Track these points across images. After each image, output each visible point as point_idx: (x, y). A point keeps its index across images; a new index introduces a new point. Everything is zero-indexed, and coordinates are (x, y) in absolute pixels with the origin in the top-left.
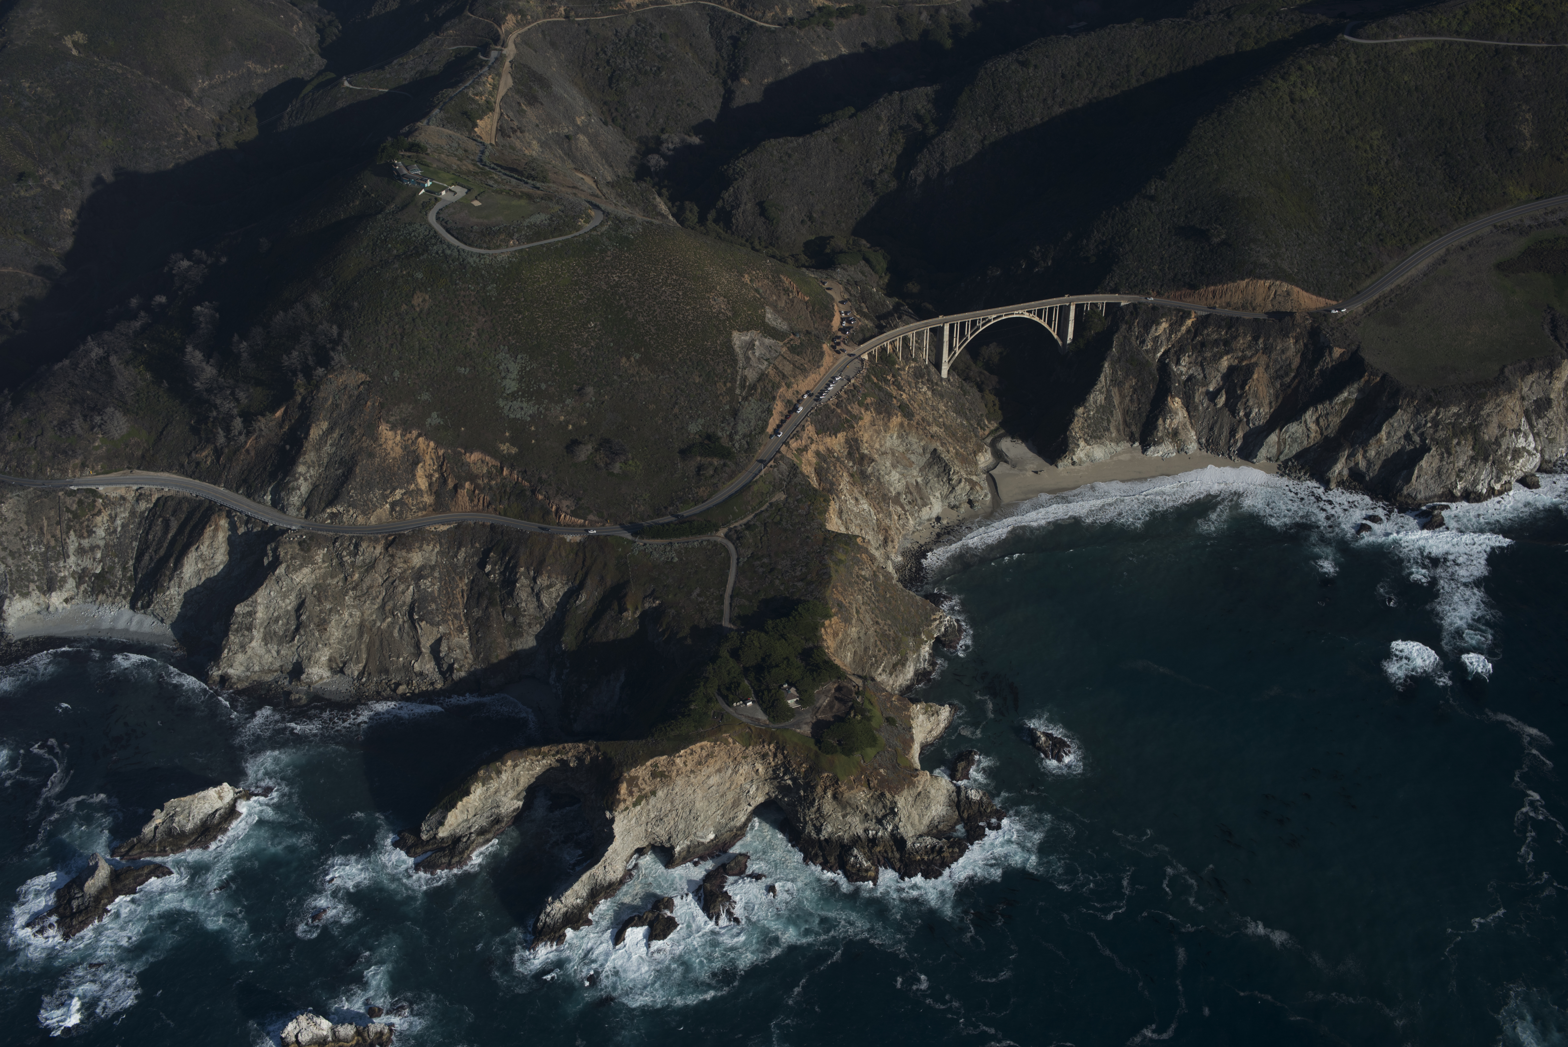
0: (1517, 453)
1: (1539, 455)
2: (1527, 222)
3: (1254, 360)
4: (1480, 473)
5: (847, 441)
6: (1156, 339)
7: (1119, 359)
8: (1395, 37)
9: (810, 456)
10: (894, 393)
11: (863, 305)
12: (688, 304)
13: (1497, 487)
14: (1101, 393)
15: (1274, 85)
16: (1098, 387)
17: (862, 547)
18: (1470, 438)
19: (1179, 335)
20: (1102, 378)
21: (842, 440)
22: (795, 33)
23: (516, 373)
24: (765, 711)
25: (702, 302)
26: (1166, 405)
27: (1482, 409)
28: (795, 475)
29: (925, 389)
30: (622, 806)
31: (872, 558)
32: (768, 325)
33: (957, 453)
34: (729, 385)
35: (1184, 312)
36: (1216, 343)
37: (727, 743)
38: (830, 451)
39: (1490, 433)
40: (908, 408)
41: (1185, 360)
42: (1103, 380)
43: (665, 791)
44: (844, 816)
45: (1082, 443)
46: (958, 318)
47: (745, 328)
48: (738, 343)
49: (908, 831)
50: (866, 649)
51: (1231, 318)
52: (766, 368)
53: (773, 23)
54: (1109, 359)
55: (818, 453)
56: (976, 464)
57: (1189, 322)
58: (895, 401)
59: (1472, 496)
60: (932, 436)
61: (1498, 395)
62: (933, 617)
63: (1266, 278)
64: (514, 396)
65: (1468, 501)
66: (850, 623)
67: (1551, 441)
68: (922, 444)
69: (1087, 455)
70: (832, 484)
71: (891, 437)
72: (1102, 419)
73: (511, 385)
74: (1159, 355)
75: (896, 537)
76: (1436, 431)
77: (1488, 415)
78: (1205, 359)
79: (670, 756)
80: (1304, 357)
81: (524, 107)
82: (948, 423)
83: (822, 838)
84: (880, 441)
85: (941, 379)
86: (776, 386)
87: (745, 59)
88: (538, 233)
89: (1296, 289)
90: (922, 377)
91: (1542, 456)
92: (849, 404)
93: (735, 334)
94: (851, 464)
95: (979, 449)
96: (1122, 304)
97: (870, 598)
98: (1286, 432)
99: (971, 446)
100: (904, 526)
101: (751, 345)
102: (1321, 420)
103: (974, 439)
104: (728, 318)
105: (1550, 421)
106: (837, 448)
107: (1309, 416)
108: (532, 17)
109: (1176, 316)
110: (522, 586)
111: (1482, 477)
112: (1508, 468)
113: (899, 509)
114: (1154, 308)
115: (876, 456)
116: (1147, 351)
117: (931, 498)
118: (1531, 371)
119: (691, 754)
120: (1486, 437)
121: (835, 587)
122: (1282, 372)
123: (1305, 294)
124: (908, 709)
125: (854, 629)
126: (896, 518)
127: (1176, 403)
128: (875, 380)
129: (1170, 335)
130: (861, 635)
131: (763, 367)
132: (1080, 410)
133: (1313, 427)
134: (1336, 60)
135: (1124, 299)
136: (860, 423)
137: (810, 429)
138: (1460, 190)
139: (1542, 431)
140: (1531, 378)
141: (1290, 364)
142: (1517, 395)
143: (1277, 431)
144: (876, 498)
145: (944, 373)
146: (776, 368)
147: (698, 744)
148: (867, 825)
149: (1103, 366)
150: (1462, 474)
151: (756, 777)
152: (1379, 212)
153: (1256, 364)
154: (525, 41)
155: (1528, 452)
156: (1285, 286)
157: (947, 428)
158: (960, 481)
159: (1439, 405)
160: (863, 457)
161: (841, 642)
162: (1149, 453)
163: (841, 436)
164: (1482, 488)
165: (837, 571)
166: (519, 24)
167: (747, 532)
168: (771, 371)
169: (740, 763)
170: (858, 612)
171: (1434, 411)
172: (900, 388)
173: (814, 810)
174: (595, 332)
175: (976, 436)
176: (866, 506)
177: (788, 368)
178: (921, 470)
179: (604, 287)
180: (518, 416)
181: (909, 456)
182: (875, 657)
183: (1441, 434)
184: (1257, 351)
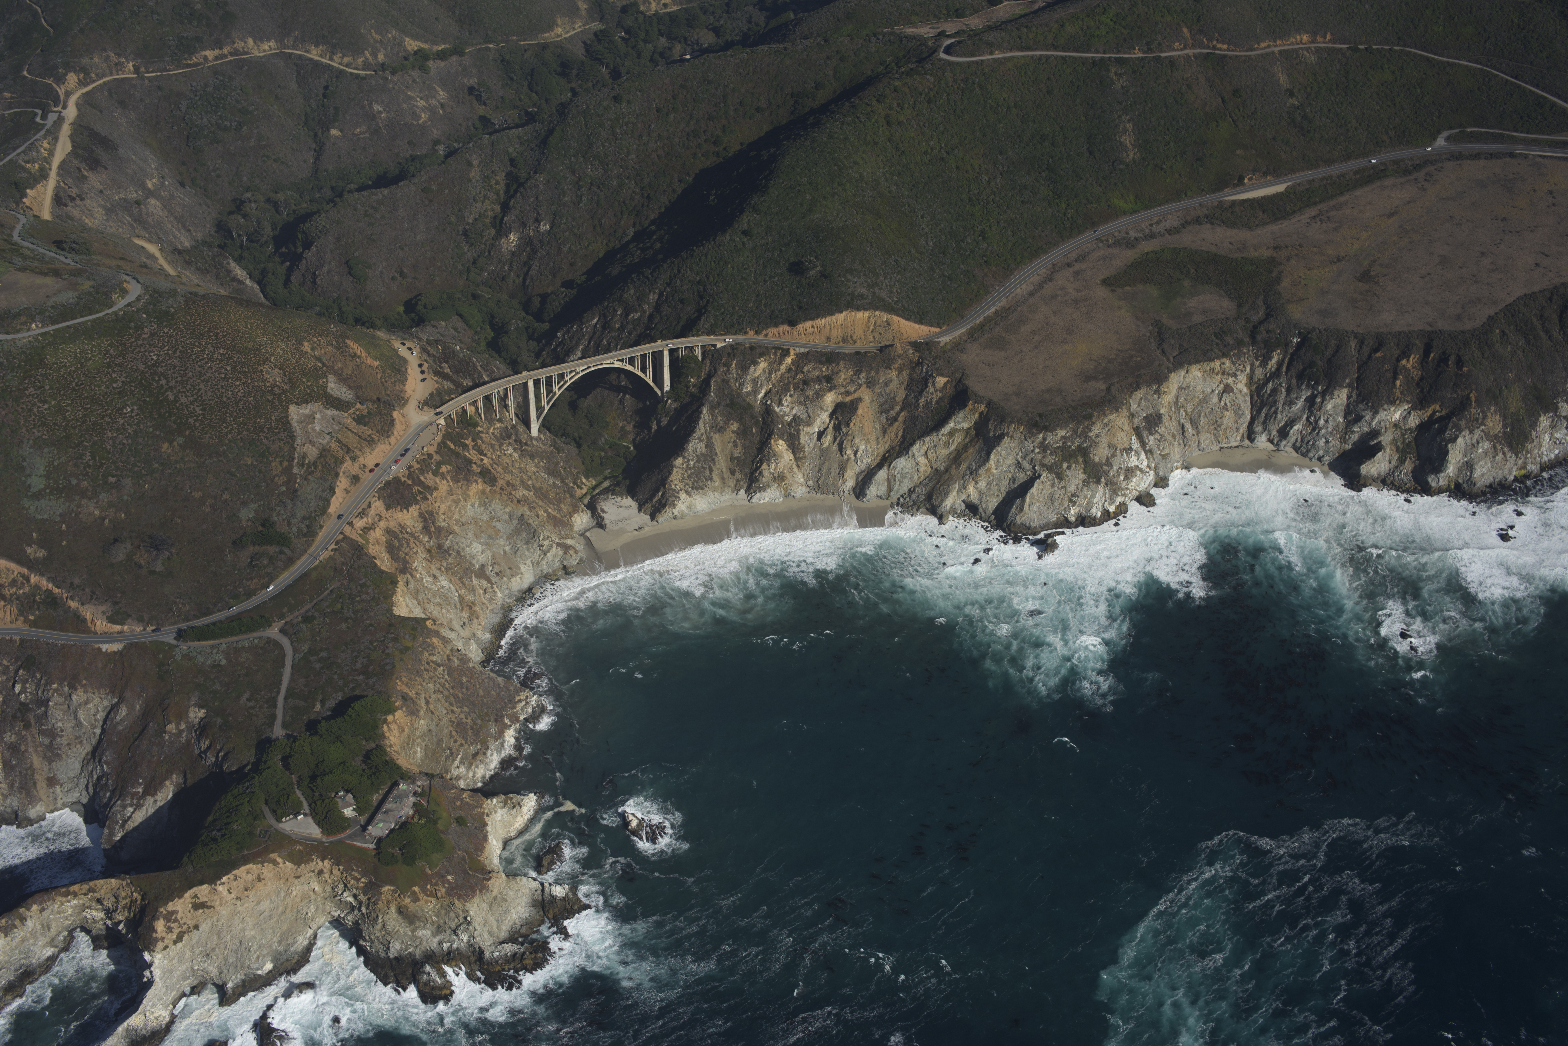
0: (1130, 472)
1: (1152, 473)
2: (1133, 234)
3: (856, 395)
4: (1093, 496)
5: (421, 515)
6: (755, 381)
7: (719, 404)
8: (991, 53)
9: (378, 534)
10: (475, 459)
11: (445, 365)
12: (237, 380)
13: (1112, 509)
14: (702, 441)
15: (869, 109)
16: (697, 434)
17: (431, 630)
18: (1080, 460)
19: (779, 374)
20: (701, 424)
21: (416, 514)
22: (387, 79)
23: (42, 468)
24: (319, 824)
25: (254, 376)
26: (770, 448)
27: (1090, 431)
28: (359, 558)
29: (510, 450)
30: (160, 945)
31: (446, 641)
32: (331, 396)
33: (549, 516)
34: (285, 464)
35: (783, 350)
36: (819, 380)
37: (275, 863)
38: (402, 527)
39: (1100, 454)
40: (490, 472)
41: (787, 400)
42: (702, 427)
43: (210, 923)
44: (413, 931)
45: (683, 495)
46: (542, 374)
47: (304, 400)
48: (295, 417)
49: (485, 941)
50: (439, 742)
51: (832, 353)
52: (329, 443)
53: (363, 70)
54: (707, 404)
55: (388, 531)
56: (572, 526)
57: (789, 360)
58: (474, 467)
59: (1087, 521)
60: (519, 501)
61: (1105, 415)
62: (517, 698)
63: (865, 309)
64: (38, 496)
65: (1084, 526)
66: (418, 716)
67: (1164, 457)
68: (507, 510)
69: (689, 508)
70: (406, 562)
71: (473, 506)
72: (704, 468)
73: (37, 483)
74: (760, 396)
75: (481, 614)
76: (1044, 457)
77: (1097, 436)
78: (807, 397)
79: (210, 883)
80: (909, 388)
81: (85, 173)
82: (538, 485)
83: (392, 956)
84: (460, 512)
85: (532, 438)
86: (340, 461)
87: (336, 108)
88: (65, 312)
89: (896, 319)
90: (509, 437)
91: (1156, 473)
92: (423, 474)
93: (292, 409)
94: (427, 539)
95: (575, 509)
96: (719, 346)
97: (443, 685)
98: (895, 468)
99: (565, 508)
100: (491, 600)
101: (311, 418)
102: (929, 453)
103: (569, 500)
104: (284, 392)
105: (1162, 436)
106: (409, 523)
107: (918, 449)
108: (97, 75)
109: (775, 355)
110: (56, 704)
111: (1096, 500)
112: (1120, 489)
113: (484, 583)
114: (752, 348)
115: (456, 528)
116: (748, 394)
117: (522, 566)
118: (1138, 388)
119: (235, 880)
120: (1097, 459)
121: (400, 678)
122: (887, 406)
123: (907, 323)
124: (481, 806)
125: (422, 722)
126: (482, 592)
127: (780, 446)
128: (452, 446)
129: (770, 374)
130: (432, 727)
131: (325, 442)
132: (679, 461)
133: (922, 461)
134: (932, 79)
135: (719, 341)
136: (435, 494)
137: (378, 506)
138: (1064, 206)
139: (1155, 448)
140: (1139, 394)
141: (894, 397)
142: (1125, 412)
143: (885, 468)
144: (457, 572)
145: (534, 432)
146: (339, 442)
147: (243, 868)
148: (440, 937)
149: (701, 412)
150: (1075, 499)
151: (313, 897)
152: (983, 234)
153: (860, 400)
154: (87, 101)
155: (1141, 470)
156: (885, 316)
157: (537, 490)
158: (551, 546)
159: (1046, 429)
160: (439, 529)
161: (409, 737)
162: (754, 500)
163: (414, 510)
164: (1097, 512)
165: (402, 660)
166: (82, 83)
167: (303, 626)
168: (334, 446)
169: (292, 884)
170: (427, 703)
171: (1041, 436)
172: (481, 452)
173: (379, 927)
174: (131, 417)
175: (572, 496)
176: (445, 583)
177: (351, 440)
178: (508, 538)
179: (142, 367)
180: (46, 516)
181: (494, 524)
182: (450, 749)
183: (1050, 460)
184: (860, 386)
